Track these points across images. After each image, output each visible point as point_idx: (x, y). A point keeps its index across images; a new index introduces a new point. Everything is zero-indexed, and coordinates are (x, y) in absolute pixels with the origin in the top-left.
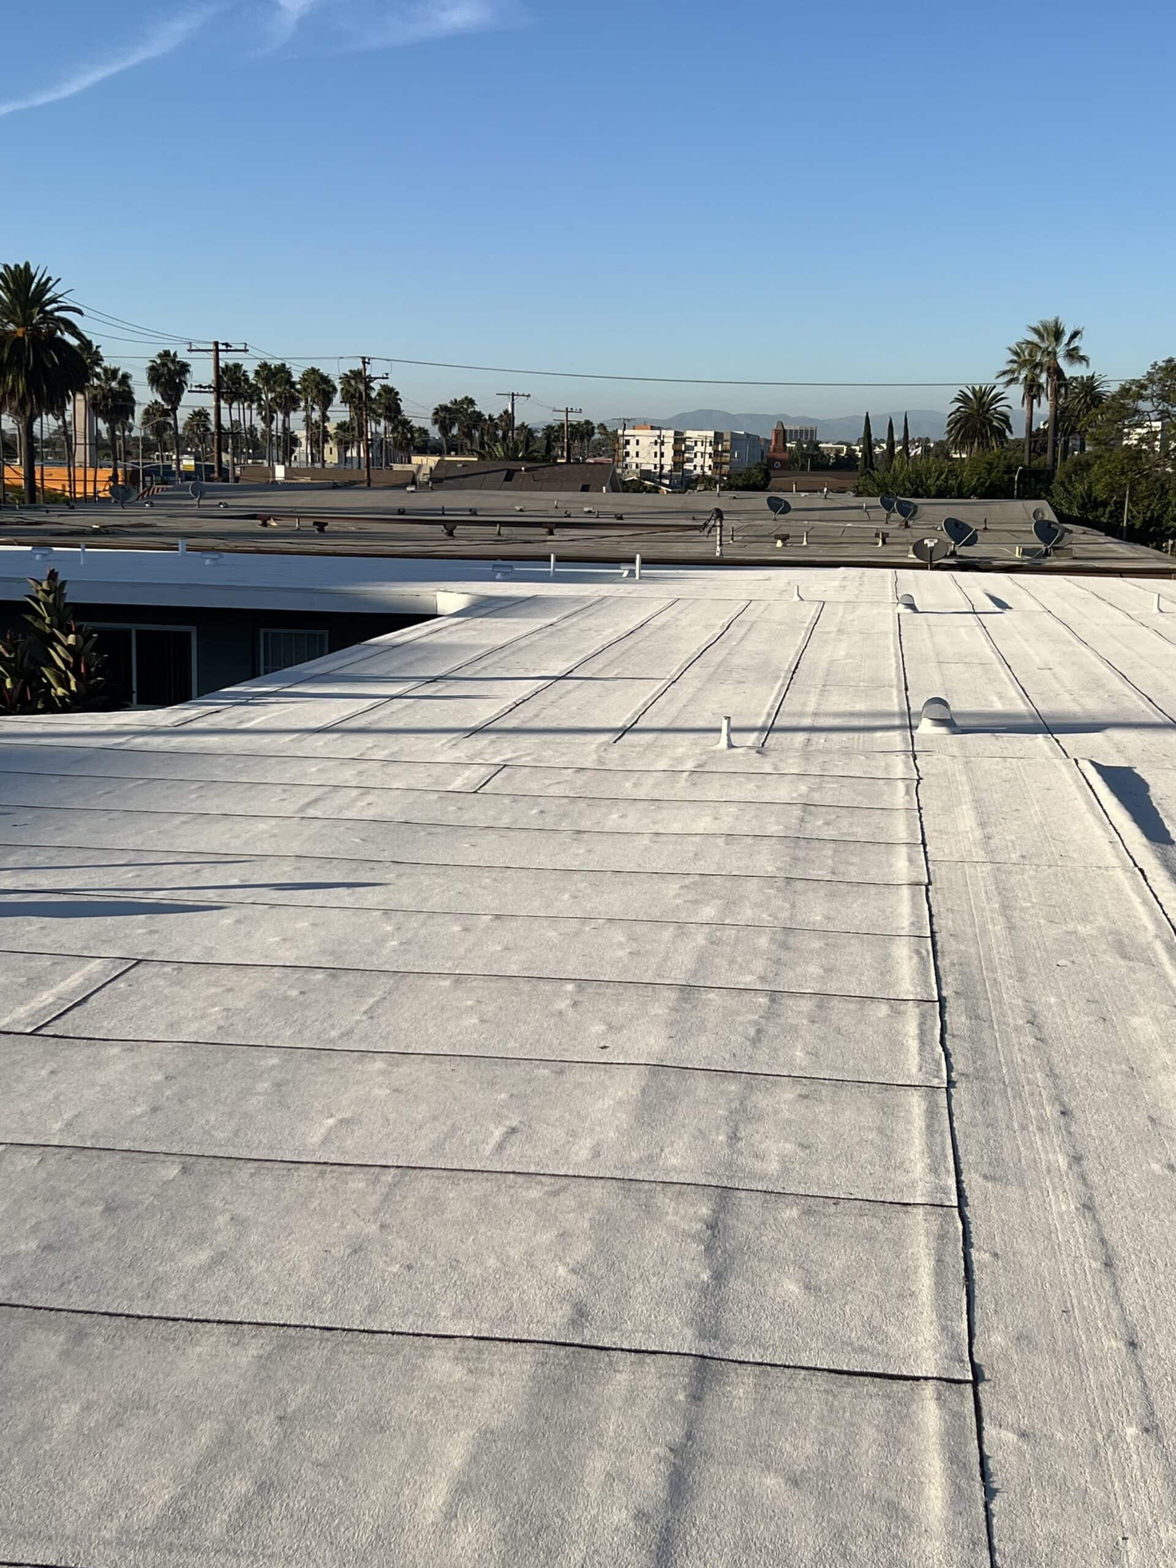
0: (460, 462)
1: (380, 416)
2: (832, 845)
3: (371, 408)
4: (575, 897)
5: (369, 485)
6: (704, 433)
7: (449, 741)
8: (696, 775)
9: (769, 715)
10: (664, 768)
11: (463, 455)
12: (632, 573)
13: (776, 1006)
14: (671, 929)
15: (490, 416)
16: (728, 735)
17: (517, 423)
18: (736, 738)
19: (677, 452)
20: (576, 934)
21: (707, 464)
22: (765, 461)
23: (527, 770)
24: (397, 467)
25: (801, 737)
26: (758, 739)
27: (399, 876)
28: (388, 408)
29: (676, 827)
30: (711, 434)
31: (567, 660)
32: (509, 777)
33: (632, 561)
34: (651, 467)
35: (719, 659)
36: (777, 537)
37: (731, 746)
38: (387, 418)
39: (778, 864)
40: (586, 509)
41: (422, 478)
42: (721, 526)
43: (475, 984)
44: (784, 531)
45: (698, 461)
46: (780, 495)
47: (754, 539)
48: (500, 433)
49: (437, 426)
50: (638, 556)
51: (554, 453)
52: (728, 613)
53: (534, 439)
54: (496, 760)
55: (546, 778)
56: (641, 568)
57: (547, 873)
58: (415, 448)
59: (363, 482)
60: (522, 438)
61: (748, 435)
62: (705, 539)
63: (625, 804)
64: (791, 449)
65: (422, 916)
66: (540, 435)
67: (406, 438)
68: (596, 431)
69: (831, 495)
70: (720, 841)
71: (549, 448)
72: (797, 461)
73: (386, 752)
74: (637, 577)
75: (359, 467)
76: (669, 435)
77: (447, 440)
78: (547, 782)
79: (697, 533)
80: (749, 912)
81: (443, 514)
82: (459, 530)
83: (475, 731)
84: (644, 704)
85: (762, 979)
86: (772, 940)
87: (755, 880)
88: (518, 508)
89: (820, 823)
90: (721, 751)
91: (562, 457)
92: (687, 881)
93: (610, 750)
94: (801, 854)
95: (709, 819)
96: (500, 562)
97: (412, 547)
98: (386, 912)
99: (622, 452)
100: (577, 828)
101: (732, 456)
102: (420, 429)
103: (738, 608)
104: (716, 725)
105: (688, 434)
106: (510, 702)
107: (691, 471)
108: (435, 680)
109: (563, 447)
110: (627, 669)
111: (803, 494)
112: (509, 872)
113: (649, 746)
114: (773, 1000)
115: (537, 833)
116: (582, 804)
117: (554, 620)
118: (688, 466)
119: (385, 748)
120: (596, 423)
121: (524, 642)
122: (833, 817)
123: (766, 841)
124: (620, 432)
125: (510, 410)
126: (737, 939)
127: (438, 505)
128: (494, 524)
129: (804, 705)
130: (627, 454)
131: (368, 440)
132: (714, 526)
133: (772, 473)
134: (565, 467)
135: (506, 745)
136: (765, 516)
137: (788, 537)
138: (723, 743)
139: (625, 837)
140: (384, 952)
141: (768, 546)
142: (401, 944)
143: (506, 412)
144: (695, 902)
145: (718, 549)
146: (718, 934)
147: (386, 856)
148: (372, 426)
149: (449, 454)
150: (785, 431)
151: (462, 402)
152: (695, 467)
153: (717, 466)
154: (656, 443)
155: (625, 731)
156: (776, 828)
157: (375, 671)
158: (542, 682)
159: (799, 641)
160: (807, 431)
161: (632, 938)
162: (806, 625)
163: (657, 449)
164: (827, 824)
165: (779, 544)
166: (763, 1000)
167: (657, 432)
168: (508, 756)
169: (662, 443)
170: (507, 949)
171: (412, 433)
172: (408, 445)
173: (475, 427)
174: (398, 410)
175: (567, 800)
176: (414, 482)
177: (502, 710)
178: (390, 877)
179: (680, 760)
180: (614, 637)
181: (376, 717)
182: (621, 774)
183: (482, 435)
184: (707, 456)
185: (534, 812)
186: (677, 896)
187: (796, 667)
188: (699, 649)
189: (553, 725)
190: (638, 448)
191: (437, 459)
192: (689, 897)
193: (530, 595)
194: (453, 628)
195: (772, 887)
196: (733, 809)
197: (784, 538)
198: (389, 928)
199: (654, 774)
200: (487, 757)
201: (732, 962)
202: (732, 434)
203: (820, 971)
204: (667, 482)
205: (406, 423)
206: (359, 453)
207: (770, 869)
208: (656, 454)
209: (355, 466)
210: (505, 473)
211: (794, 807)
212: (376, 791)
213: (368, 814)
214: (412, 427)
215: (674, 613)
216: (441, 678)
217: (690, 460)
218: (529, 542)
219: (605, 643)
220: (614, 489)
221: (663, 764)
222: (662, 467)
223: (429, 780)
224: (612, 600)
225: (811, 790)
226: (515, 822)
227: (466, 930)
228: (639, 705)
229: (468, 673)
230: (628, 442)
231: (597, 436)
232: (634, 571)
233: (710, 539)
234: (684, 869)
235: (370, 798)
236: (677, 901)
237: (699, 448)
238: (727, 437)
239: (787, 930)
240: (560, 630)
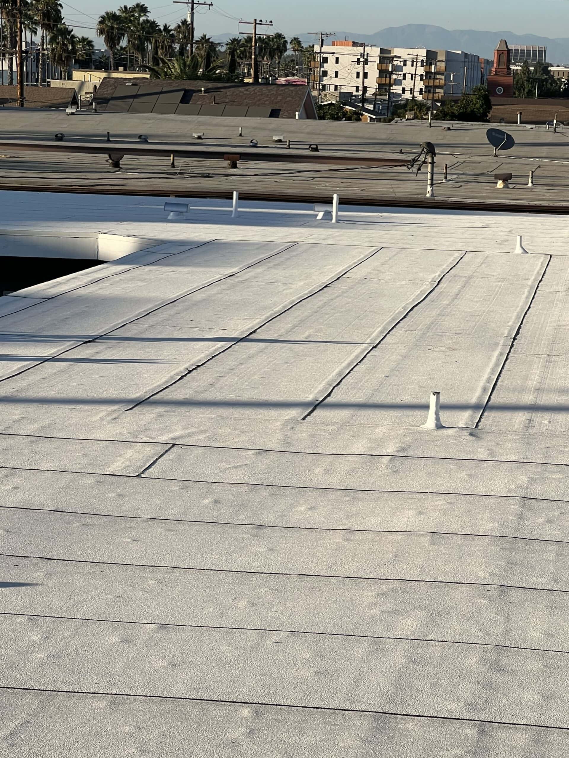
0: (129, 80)
1: (36, 23)
2: (553, 547)
3: (26, 15)
4: (253, 605)
5: (22, 105)
6: (415, 51)
7: (108, 415)
8: (398, 461)
9: (485, 390)
10: (361, 450)
11: (133, 71)
12: (328, 215)
13: (485, 739)
14: (365, 645)
15: (165, 26)
16: (437, 414)
17: (197, 35)
18: (446, 417)
19: (383, 73)
20: (254, 648)
21: (417, 89)
22: (485, 86)
23: (200, 450)
24: (55, 83)
25: (521, 417)
26: (472, 418)
27: (49, 575)
28: (46, 15)
29: (373, 523)
30: (422, 53)
31: (250, 318)
32: (179, 459)
33: (329, 201)
34: (353, 90)
35: (428, 321)
36: (497, 177)
37: (439, 426)
38: (46, 27)
39: (492, 569)
40: (276, 138)
41: (84, 96)
42: (433, 163)
43: (134, 706)
44: (505, 170)
45: (408, 84)
46: (502, 127)
47: (471, 178)
48: (177, 46)
49: (103, 37)
50: (335, 196)
51: (239, 71)
52: (439, 266)
53: (217, 54)
54: (164, 438)
55: (221, 461)
56: (339, 210)
57: (222, 575)
58: (77, 61)
59: (15, 100)
60: (203, 53)
61: (466, 55)
62: (413, 176)
63: (316, 493)
64: (516, 72)
65: (74, 624)
66: (223, 49)
67: (66, 51)
68: (289, 46)
69: (561, 128)
70: (425, 540)
71: (233, 66)
72: (522, 85)
73: (36, 425)
74: (334, 221)
75: (11, 83)
76: (374, 53)
77: (114, 54)
78: (224, 465)
79: (404, 169)
80: (457, 626)
81: (109, 141)
82: (126, 161)
83: (139, 403)
84: (339, 374)
85: (470, 706)
86: (483, 660)
87: (464, 587)
88: (196, 135)
89: (541, 520)
90: (428, 432)
91: (249, 76)
92: (385, 587)
93: (298, 428)
94: (518, 557)
95: (412, 513)
96: (172, 199)
97: (71, 179)
98: (33, 618)
99: (318, 71)
100: (257, 522)
101: (447, 79)
102: (84, 39)
103: (450, 260)
104: (423, 401)
105: (396, 52)
106: (182, 368)
107: (400, 95)
108: (93, 340)
109: (250, 65)
110: (320, 330)
111: (529, 127)
112: (177, 572)
113: (344, 425)
114: (482, 733)
115: (210, 526)
116: (264, 493)
117: (235, 270)
118: (396, 89)
119: (35, 421)
120: (289, 36)
121: (199, 296)
122: (557, 513)
123: (478, 541)
124: (317, 49)
125: (189, 21)
126: (442, 658)
127: (102, 129)
128: (167, 153)
129: (526, 378)
130: (325, 74)
131: (22, 52)
132: (424, 162)
133: (493, 100)
134: (252, 88)
135: (175, 420)
136: (483, 151)
137: (510, 176)
138: (430, 423)
139: (315, 534)
140: (29, 666)
141: (487, 187)
142: (49, 656)
143: (184, 22)
144: (394, 613)
145: (429, 189)
146: (420, 651)
147: (34, 550)
148: (27, 35)
149: (116, 69)
150: (509, 51)
151: (133, 9)
152: (404, 90)
153: (429, 89)
154: (358, 61)
155: (316, 405)
156: (490, 526)
157: (25, 329)
158: (220, 344)
159: (521, 302)
160: (534, 51)
161: (319, 655)
162: (530, 283)
163: (359, 68)
164: (549, 521)
165: (500, 184)
166: (470, 731)
167: (361, 49)
168: (177, 434)
169: (366, 62)
170: (172, 664)
171: (73, 44)
172: (68, 58)
173: (148, 40)
174: (58, 18)
175: (246, 488)
176: (74, 101)
177: (172, 377)
178: (38, 575)
179: (380, 442)
180: (306, 292)
181: (25, 384)
182: (310, 457)
183: (156, 48)
184: (418, 78)
185: (206, 501)
186: (373, 605)
187: (518, 333)
188: (404, 308)
189: (232, 397)
190: (337, 67)
191: (103, 75)
192: (389, 607)
193: (208, 239)
194: (117, 278)
195: (484, 597)
196: (441, 502)
197: (506, 178)
198: (35, 638)
199: (350, 458)
200: (153, 434)
201: (435, 685)
202: (448, 53)
203: (537, 697)
204: (370, 107)
205: (65, 32)
206: (11, 67)
207: (482, 574)
208: (358, 74)
209: (7, 81)
210: (183, 92)
211: (511, 501)
212: (24, 473)
213: (13, 500)
214: (73, 37)
215: (376, 264)
216: (100, 337)
217: (398, 82)
218: (208, 176)
219: (295, 298)
220: (309, 115)
221: (359, 447)
222: (365, 89)
223: (85, 461)
224: (304, 247)
225: (532, 480)
226: (184, 513)
227: (125, 641)
228: (333, 375)
229: (132, 331)
230: (325, 60)
231: (289, 53)
232: (331, 212)
233: (420, 177)
234: (381, 573)
235: (16, 481)
236: (373, 612)
237: (409, 69)
238: (441, 57)
239: (501, 648)
240: (242, 282)
